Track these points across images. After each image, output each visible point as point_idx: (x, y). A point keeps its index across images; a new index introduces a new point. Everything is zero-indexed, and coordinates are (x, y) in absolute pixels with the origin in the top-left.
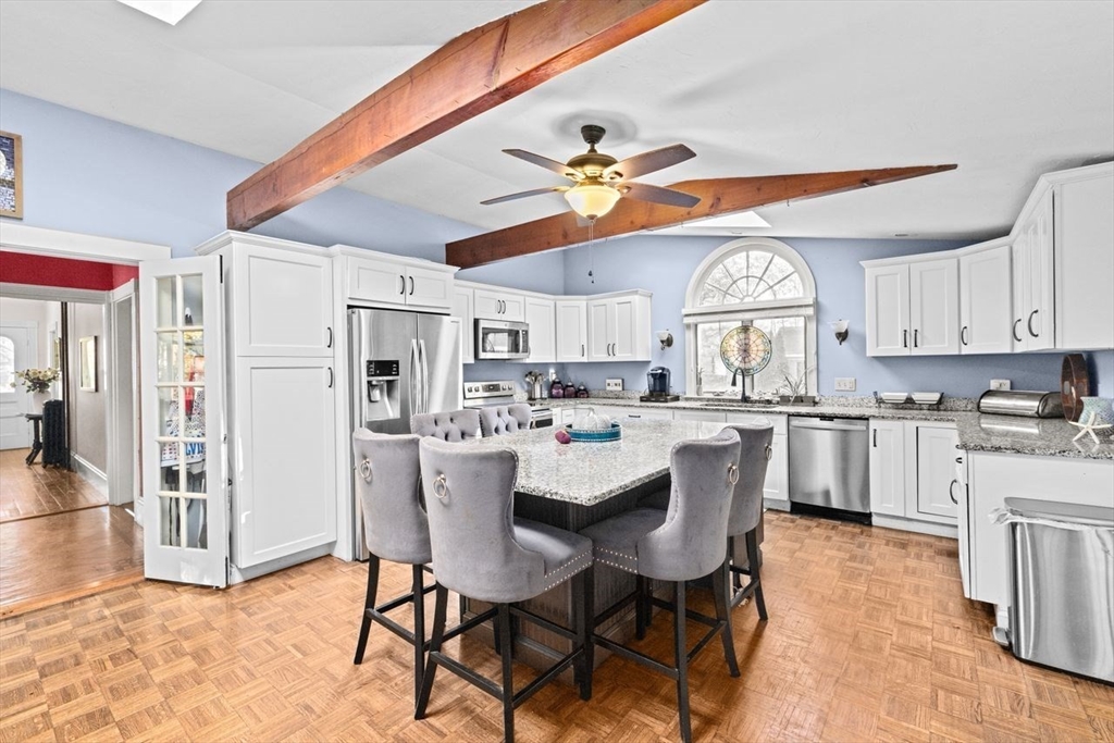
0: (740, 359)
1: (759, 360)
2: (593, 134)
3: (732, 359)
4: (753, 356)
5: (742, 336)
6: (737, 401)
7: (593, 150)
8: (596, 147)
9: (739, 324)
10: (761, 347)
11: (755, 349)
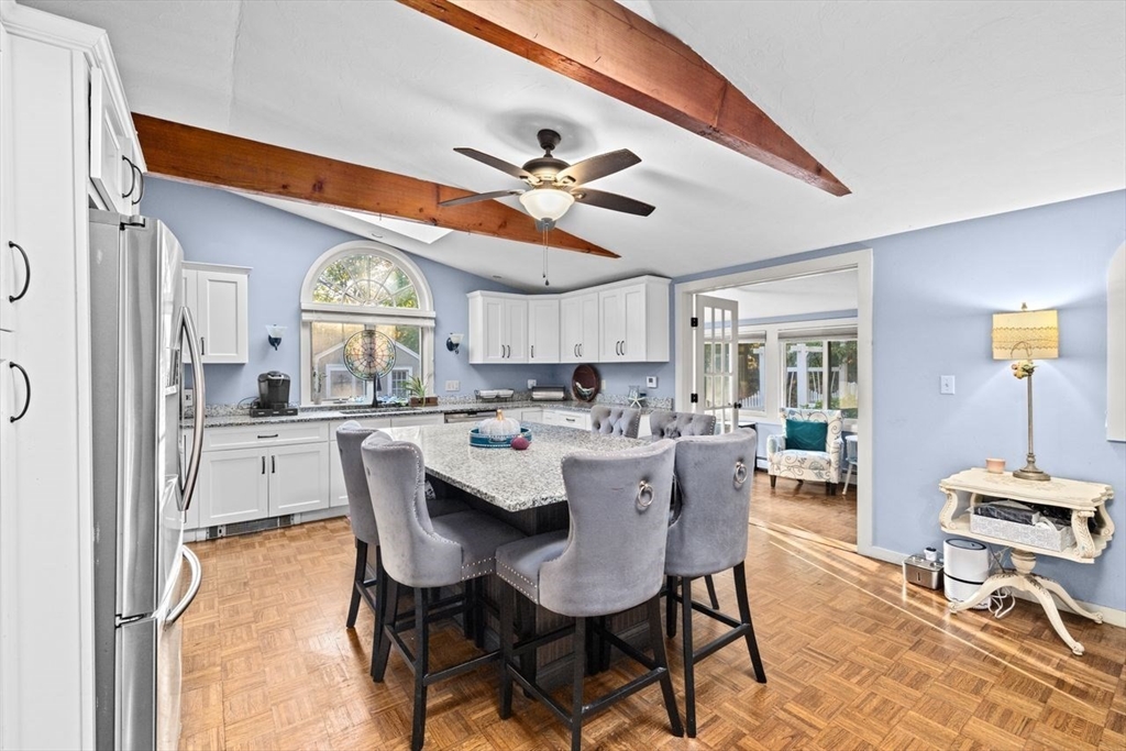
0: (365, 363)
1: (384, 365)
2: (548, 139)
3: (357, 364)
4: (378, 361)
5: (367, 340)
6: (369, 407)
7: (548, 155)
8: (552, 153)
9: (362, 327)
10: (386, 353)
11: (380, 353)
